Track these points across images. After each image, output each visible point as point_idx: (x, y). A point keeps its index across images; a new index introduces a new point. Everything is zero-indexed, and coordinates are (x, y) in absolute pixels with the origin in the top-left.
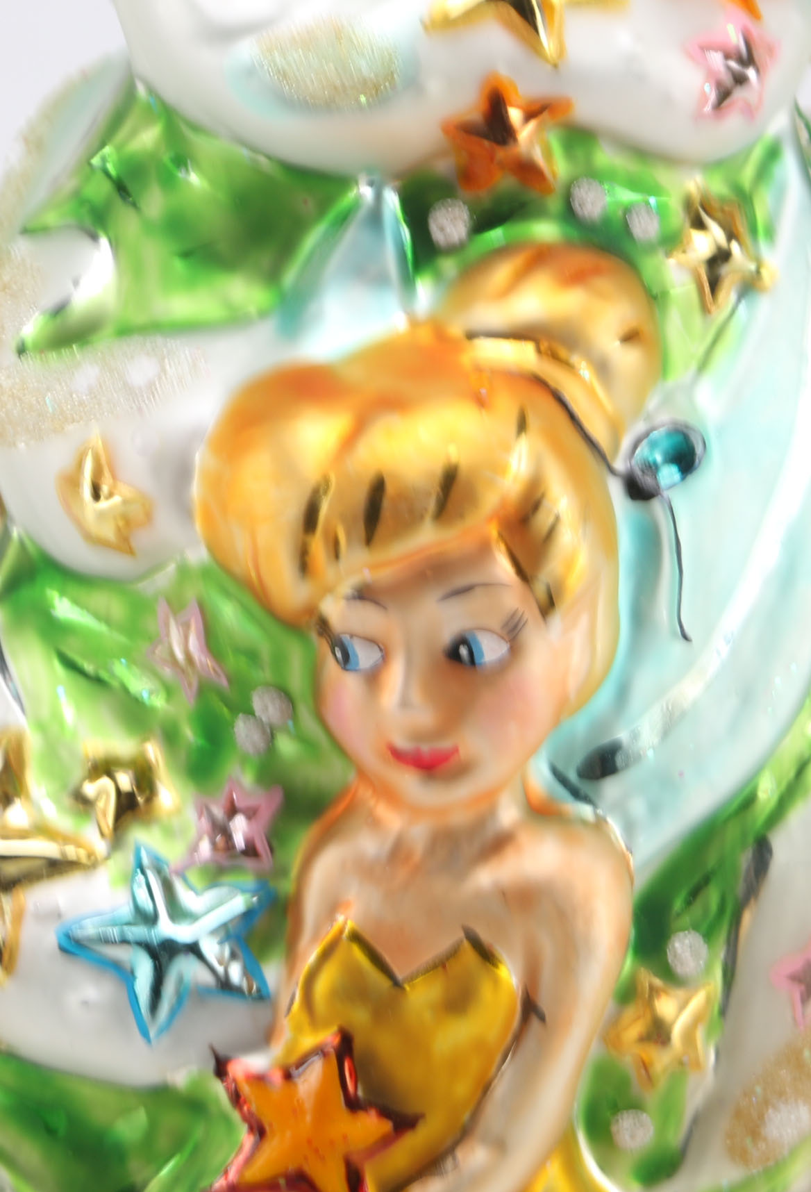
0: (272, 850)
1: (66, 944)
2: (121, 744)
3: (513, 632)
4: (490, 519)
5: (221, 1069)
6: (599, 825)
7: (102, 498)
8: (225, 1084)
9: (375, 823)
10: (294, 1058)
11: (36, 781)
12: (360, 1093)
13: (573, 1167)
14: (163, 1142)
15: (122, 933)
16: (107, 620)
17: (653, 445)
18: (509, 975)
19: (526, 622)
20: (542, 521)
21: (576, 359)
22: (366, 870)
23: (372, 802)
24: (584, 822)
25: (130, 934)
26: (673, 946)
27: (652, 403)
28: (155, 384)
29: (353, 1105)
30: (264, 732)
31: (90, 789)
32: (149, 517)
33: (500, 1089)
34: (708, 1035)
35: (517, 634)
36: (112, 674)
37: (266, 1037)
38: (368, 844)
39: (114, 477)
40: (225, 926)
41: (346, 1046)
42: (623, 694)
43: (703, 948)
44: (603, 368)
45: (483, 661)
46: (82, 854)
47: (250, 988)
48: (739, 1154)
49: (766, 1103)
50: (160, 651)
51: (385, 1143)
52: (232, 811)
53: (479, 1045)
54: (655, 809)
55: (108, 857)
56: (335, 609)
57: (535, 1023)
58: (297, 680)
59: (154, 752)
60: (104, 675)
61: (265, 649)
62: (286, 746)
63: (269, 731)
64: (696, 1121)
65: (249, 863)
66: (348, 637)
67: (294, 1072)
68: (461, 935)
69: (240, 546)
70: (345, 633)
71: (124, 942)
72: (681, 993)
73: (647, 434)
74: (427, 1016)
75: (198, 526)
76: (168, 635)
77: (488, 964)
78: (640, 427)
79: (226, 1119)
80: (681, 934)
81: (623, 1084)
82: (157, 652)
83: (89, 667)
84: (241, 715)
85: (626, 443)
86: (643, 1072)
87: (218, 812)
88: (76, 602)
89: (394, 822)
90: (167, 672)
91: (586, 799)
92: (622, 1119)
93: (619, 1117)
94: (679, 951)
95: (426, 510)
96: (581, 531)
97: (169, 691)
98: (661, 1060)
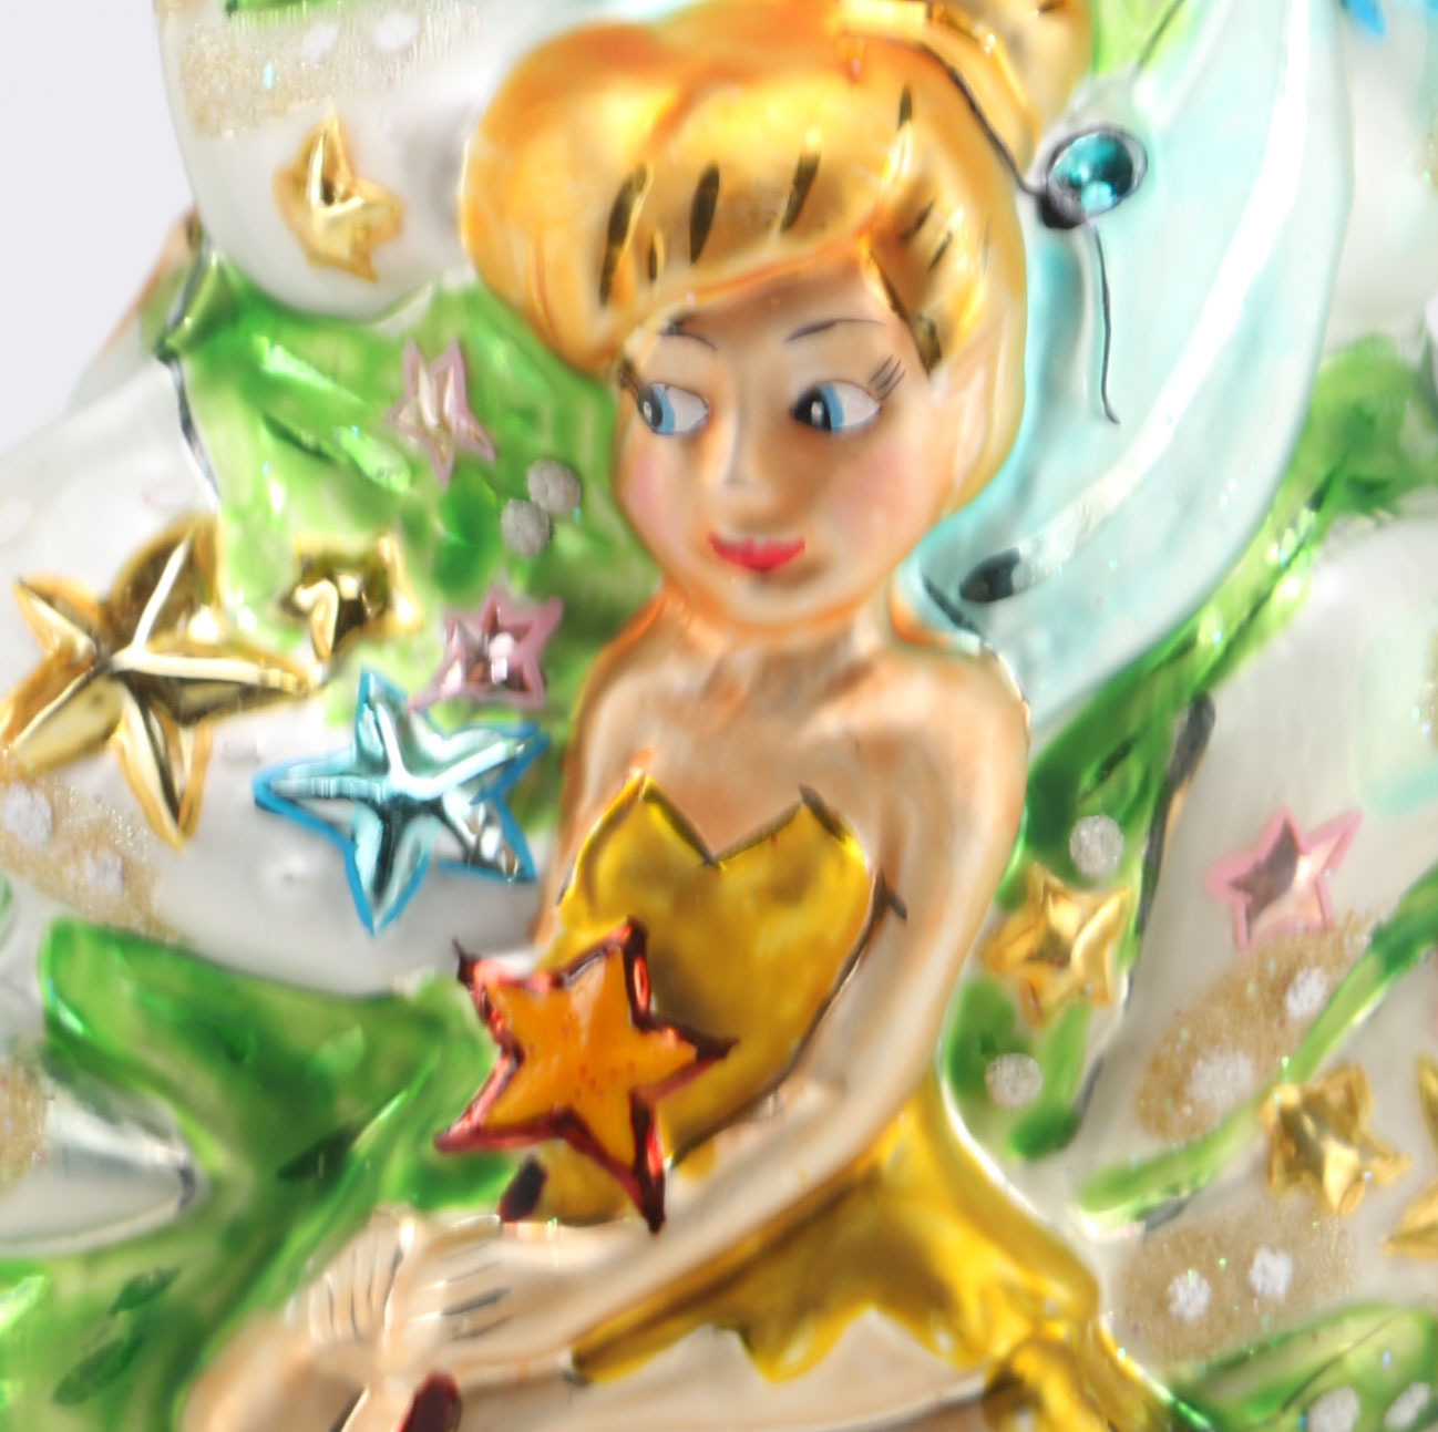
0: (545, 682)
1: (263, 798)
2: (348, 539)
3: (883, 386)
4: (860, 233)
5: (466, 974)
6: (987, 659)
7: (336, 201)
8: (472, 993)
9: (687, 648)
10: (566, 960)
11: (229, 581)
12: (653, 1008)
13: (932, 1123)
14: (383, 1075)
15: (340, 787)
16: (333, 374)
17: (1078, 157)
18: (860, 852)
19: (903, 374)
20: (929, 237)
21: (980, 29)
22: (672, 710)
23: (684, 620)
24: (967, 656)
25: (352, 785)
26: (1079, 835)
27: (1078, 100)
28: (412, 49)
29: (644, 1023)
30: (541, 524)
31: (304, 597)
32: (397, 226)
33: (841, 1009)
34: (1120, 958)
35: (890, 391)
36: (337, 445)
37: (528, 931)
38: (674, 675)
39: (353, 171)
40: (479, 777)
41: (637, 943)
42: (1025, 487)
43: (1119, 842)
44: (1015, 44)
45: (841, 425)
46: (290, 682)
47: (510, 869)
48: (1155, 1121)
49: (1193, 1051)
50: (406, 417)
51: (685, 1074)
52: (494, 629)
53: (816, 945)
54: (1062, 646)
55: (324, 684)
56: (645, 348)
57: (891, 920)
58: (588, 453)
59: (391, 549)
60: (327, 447)
61: (547, 410)
62: (569, 542)
63: (547, 522)
64: (1098, 1070)
65: (514, 698)
66: (662, 387)
67: (567, 979)
68: (797, 797)
69: (520, 260)
70: (660, 382)
71: (341, 796)
72: (1086, 898)
73: (1069, 141)
74: (749, 905)
75: (464, 238)
76: (416, 392)
77: (834, 838)
78: (1059, 132)
79: (471, 1040)
80: (1090, 820)
81: (1004, 1017)
82: (401, 417)
83: (307, 438)
84: (511, 501)
85: (1042, 150)
86: (1031, 1001)
87: (476, 632)
88: (294, 351)
89: (712, 642)
90: (412, 443)
91: (971, 627)
92: (1001, 1065)
93: (997, 1063)
94: (1086, 842)
95: (774, 214)
96: (979, 257)
97: (415, 470)
98: (1056, 986)
